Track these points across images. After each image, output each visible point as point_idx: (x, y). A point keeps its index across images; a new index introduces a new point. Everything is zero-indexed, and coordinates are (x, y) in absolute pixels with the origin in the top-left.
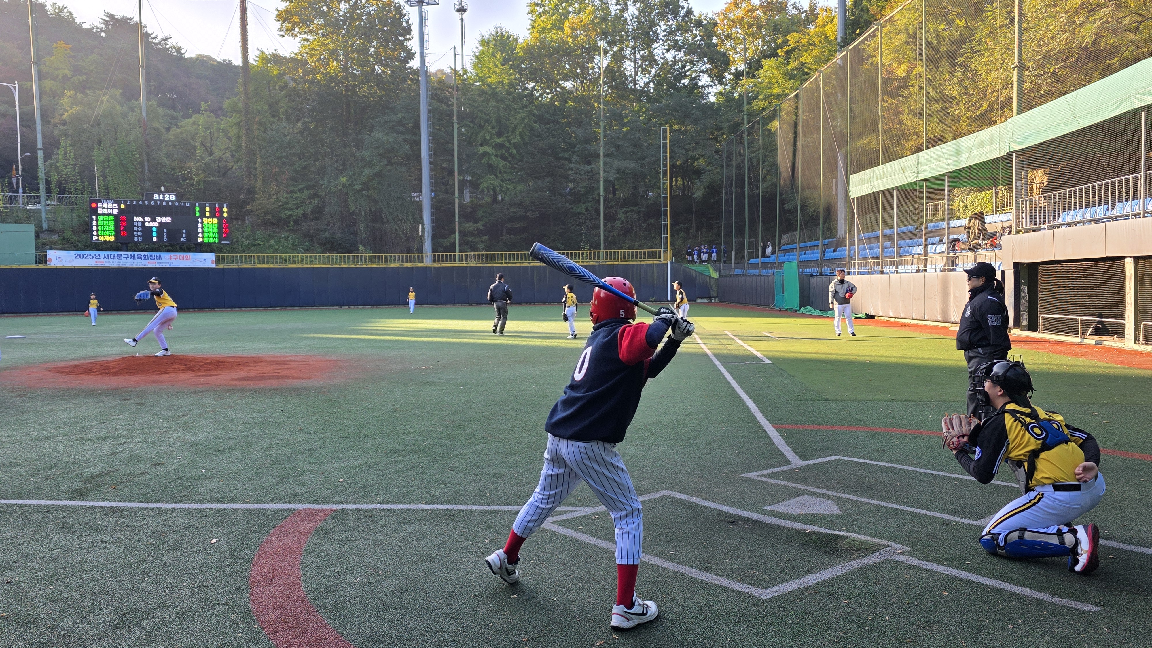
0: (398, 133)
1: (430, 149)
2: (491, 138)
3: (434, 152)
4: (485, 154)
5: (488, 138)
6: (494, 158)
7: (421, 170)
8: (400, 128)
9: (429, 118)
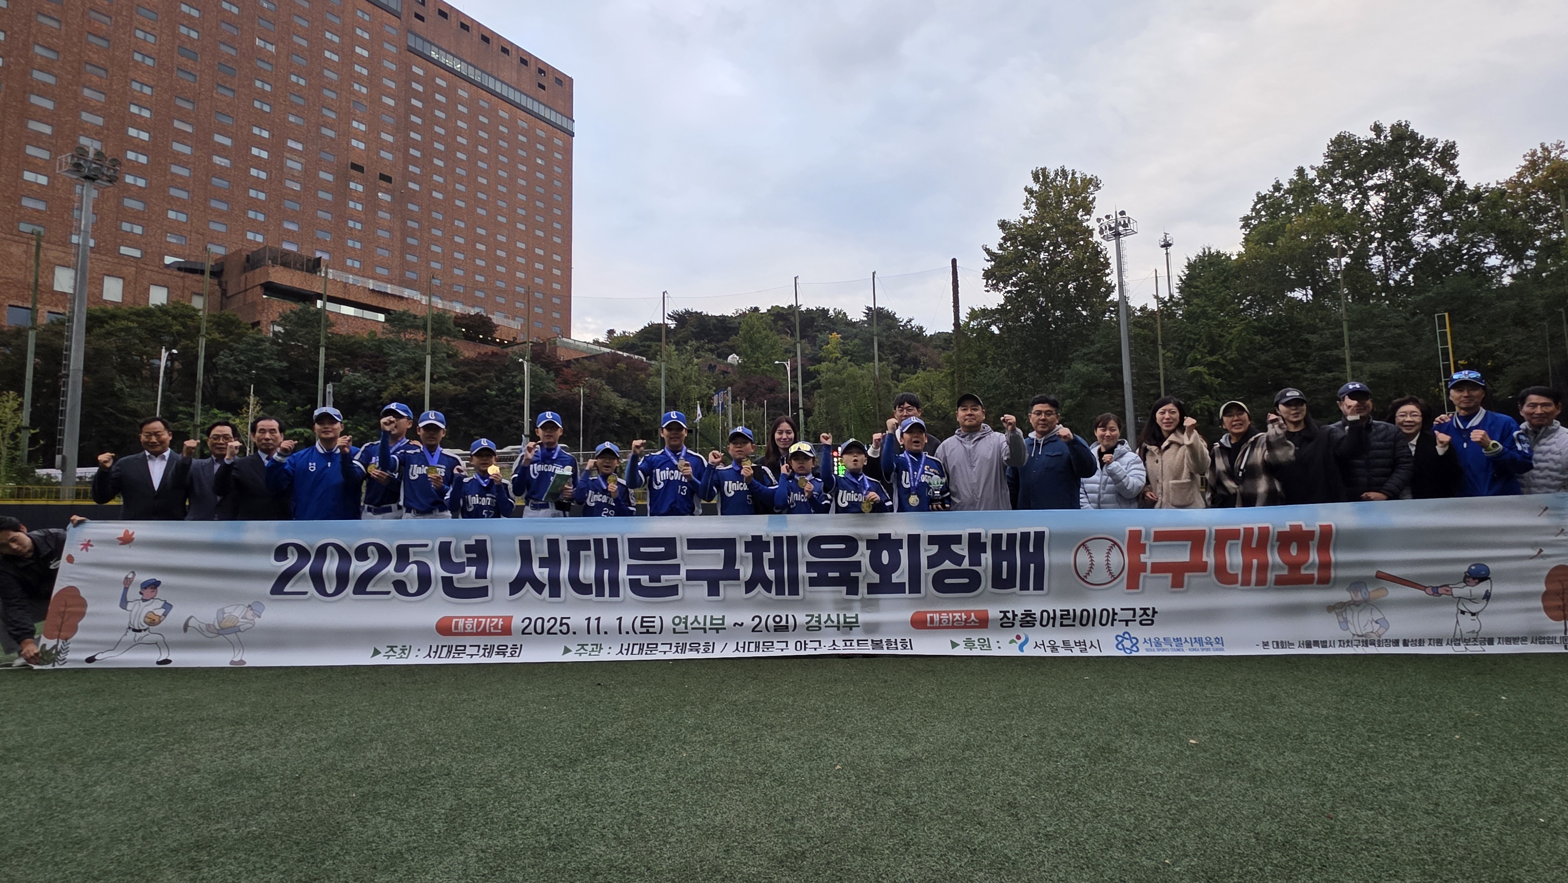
0: (1098, 363)
1: (1133, 374)
2: (1203, 357)
3: (1137, 377)
4: (1196, 373)
5: (1199, 357)
6: (1207, 377)
7: (1123, 396)
8: (1101, 358)
9: (1130, 345)
